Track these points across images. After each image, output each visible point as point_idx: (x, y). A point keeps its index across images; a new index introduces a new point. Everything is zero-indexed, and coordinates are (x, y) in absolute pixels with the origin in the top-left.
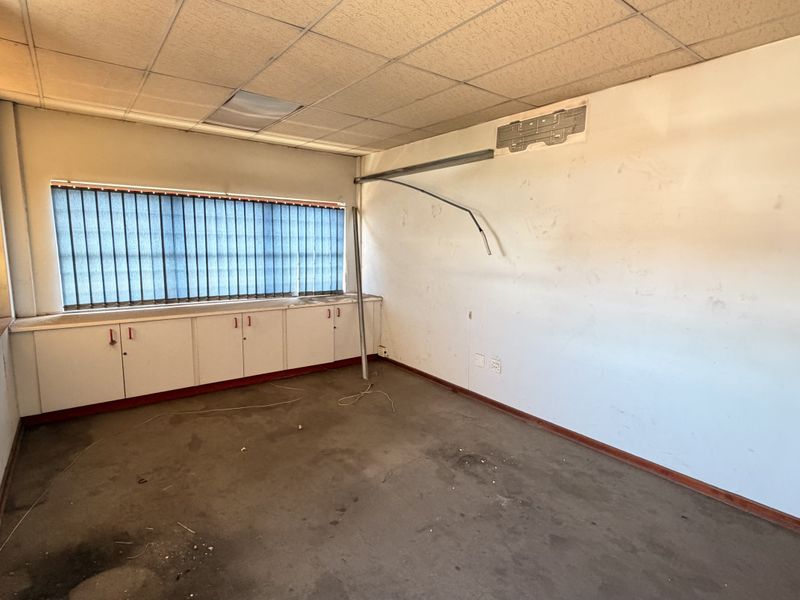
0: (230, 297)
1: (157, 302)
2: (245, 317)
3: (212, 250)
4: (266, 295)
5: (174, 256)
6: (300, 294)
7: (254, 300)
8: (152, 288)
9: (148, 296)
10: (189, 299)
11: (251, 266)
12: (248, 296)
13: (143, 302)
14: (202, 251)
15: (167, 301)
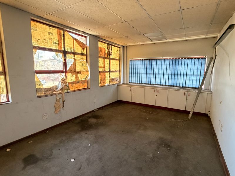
0: (161, 85)
1: (144, 84)
2: (157, 90)
3: (157, 72)
4: (171, 86)
5: (149, 74)
6: (183, 87)
7: (167, 87)
8: (144, 81)
9: (143, 82)
10: (151, 84)
11: (167, 77)
12: (166, 85)
13: (142, 83)
14: (155, 73)
15: (146, 84)
